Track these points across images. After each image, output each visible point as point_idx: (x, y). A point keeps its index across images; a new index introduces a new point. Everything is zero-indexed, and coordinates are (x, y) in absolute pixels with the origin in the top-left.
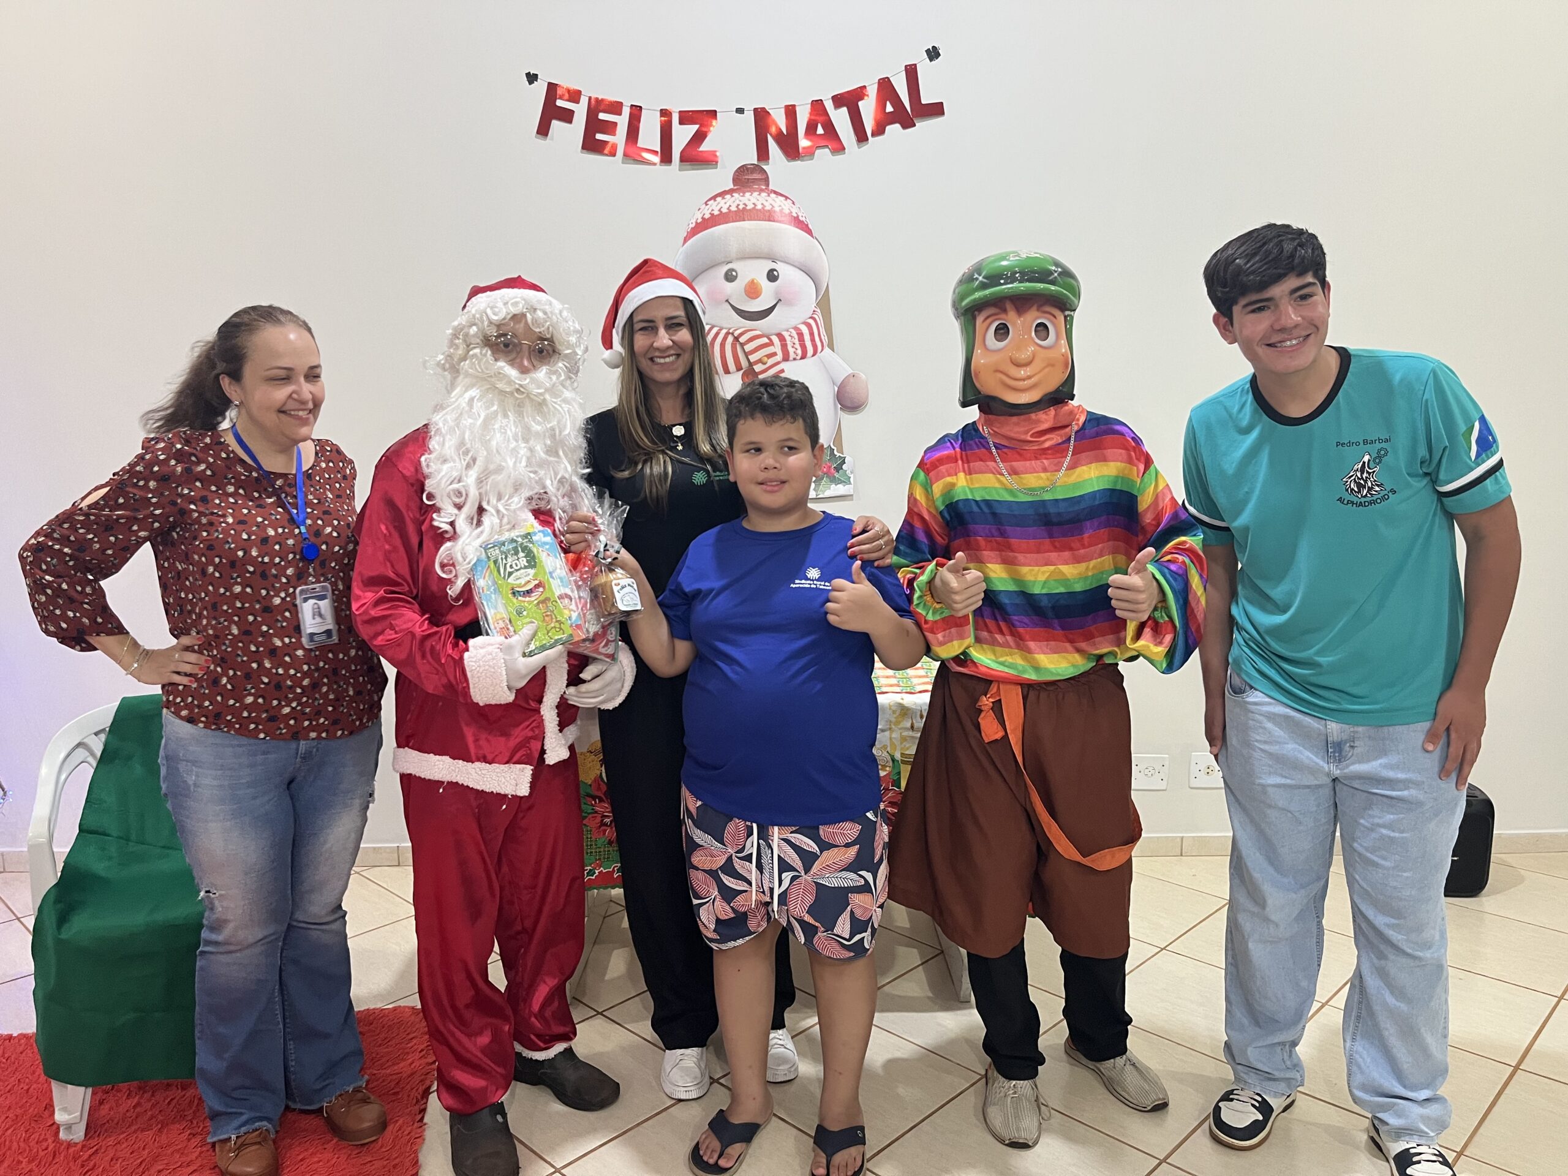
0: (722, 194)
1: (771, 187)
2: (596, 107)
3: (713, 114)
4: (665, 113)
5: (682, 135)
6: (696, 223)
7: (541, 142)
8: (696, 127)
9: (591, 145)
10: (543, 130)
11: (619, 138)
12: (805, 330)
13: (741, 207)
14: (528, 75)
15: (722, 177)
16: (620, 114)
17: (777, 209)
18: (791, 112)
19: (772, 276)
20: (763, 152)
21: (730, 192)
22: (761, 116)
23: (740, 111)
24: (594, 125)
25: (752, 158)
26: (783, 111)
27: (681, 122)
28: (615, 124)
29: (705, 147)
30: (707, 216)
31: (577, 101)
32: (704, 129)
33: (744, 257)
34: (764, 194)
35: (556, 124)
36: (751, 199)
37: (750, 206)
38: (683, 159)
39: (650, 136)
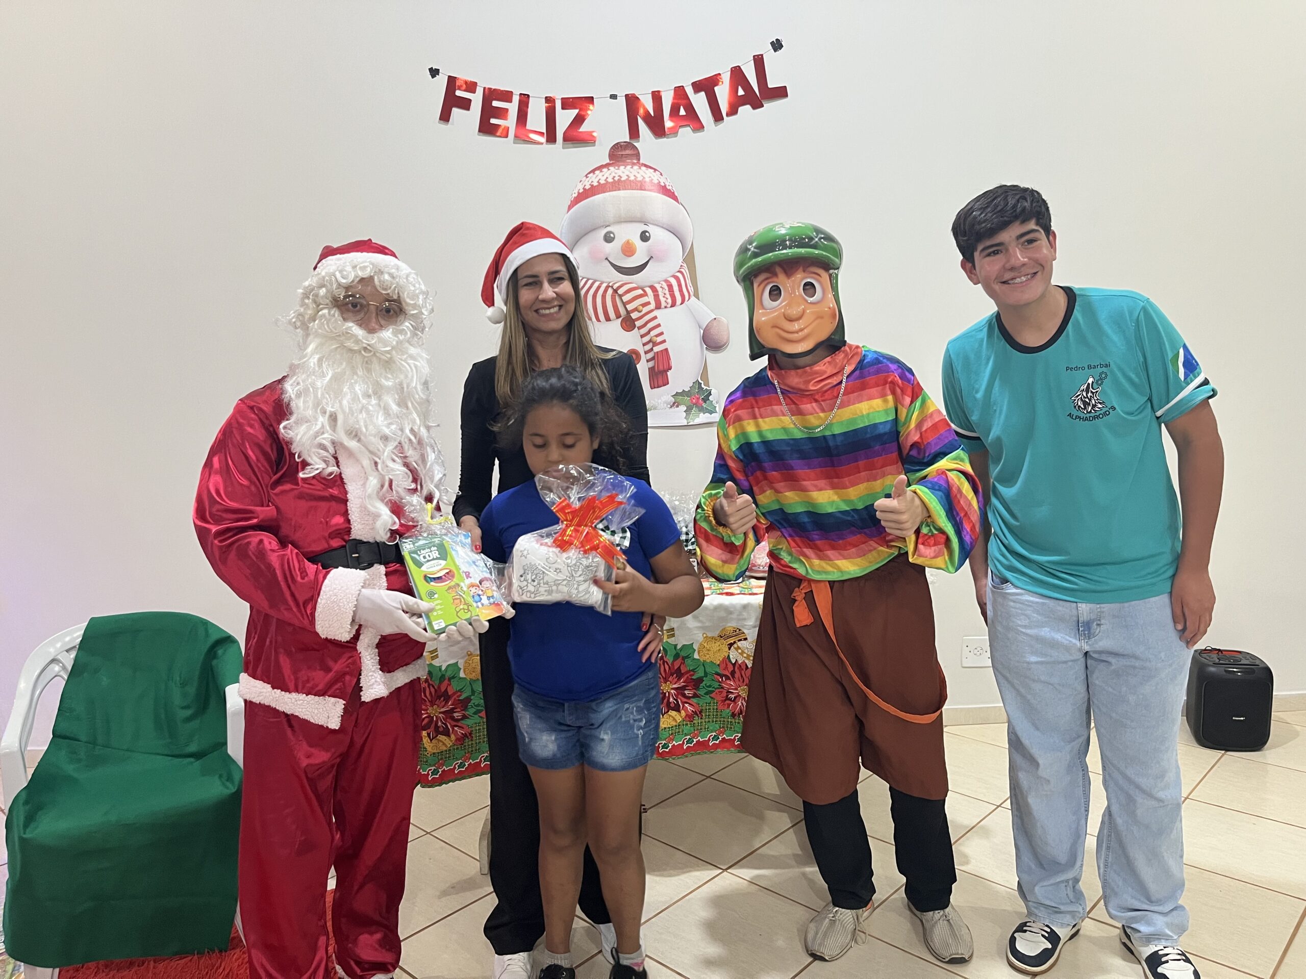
0: (600, 168)
1: (642, 161)
2: (490, 95)
3: (591, 100)
4: (549, 100)
5: (564, 118)
6: (579, 193)
7: (443, 126)
8: (576, 111)
9: (486, 128)
10: (445, 116)
11: (510, 122)
12: (674, 282)
13: (616, 179)
14: (431, 70)
15: (599, 153)
16: (511, 101)
17: (647, 179)
18: (657, 97)
19: (644, 237)
20: (634, 132)
21: (607, 166)
22: (632, 102)
23: (614, 97)
24: (488, 112)
25: (625, 137)
26: (650, 96)
27: (563, 108)
28: (507, 110)
29: (583, 129)
30: (588, 187)
31: (474, 92)
32: (583, 113)
33: (621, 221)
34: (636, 167)
35: (456, 111)
36: (625, 172)
37: (624, 178)
38: (566, 139)
39: (537, 119)
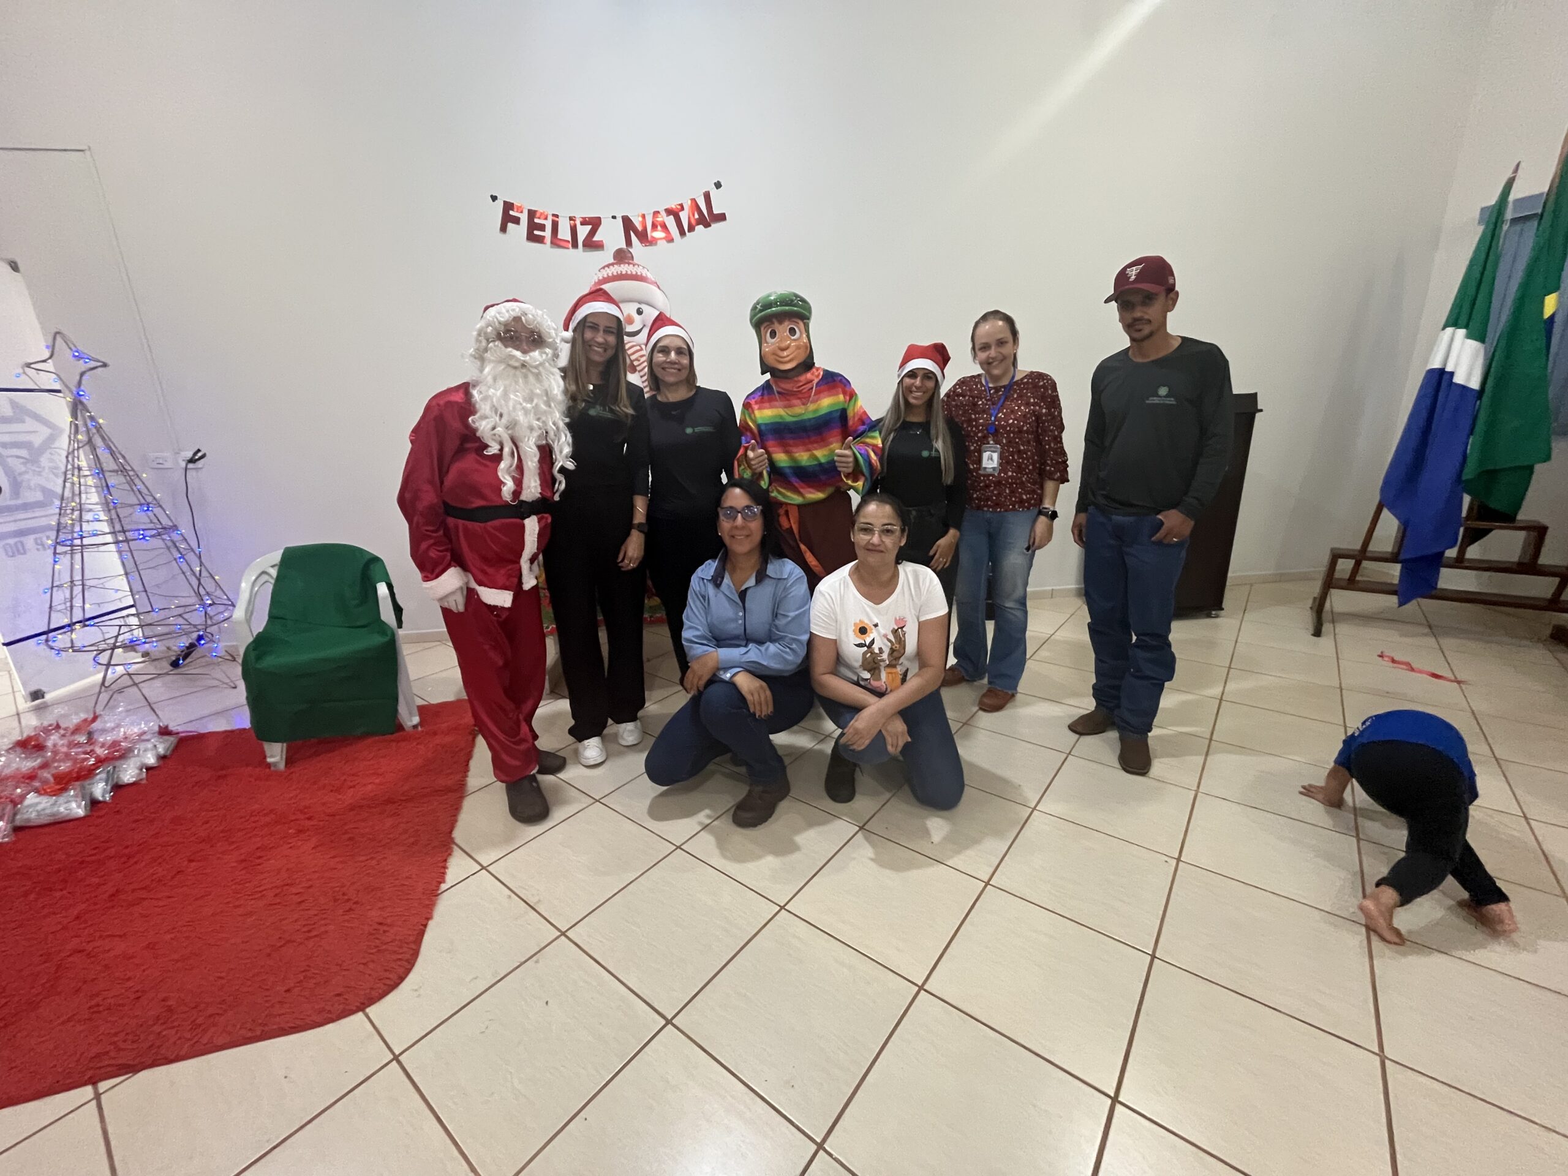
0: (608, 266)
1: (636, 261)
2: (532, 214)
3: (599, 219)
4: (571, 219)
5: (583, 232)
7: (502, 235)
8: (590, 227)
9: (532, 238)
10: (503, 229)
11: (547, 234)
13: (619, 273)
14: (492, 196)
15: (607, 256)
16: (546, 218)
17: (639, 274)
18: (642, 218)
19: (640, 312)
20: (629, 242)
21: (612, 264)
22: (627, 223)
23: (614, 217)
24: (532, 226)
25: (623, 245)
26: (638, 217)
27: (582, 224)
28: (544, 225)
29: (596, 238)
30: (601, 278)
31: (522, 212)
32: (594, 229)
34: (631, 266)
35: (510, 225)
36: (624, 269)
37: (624, 273)
38: (585, 245)
39: (564, 233)
